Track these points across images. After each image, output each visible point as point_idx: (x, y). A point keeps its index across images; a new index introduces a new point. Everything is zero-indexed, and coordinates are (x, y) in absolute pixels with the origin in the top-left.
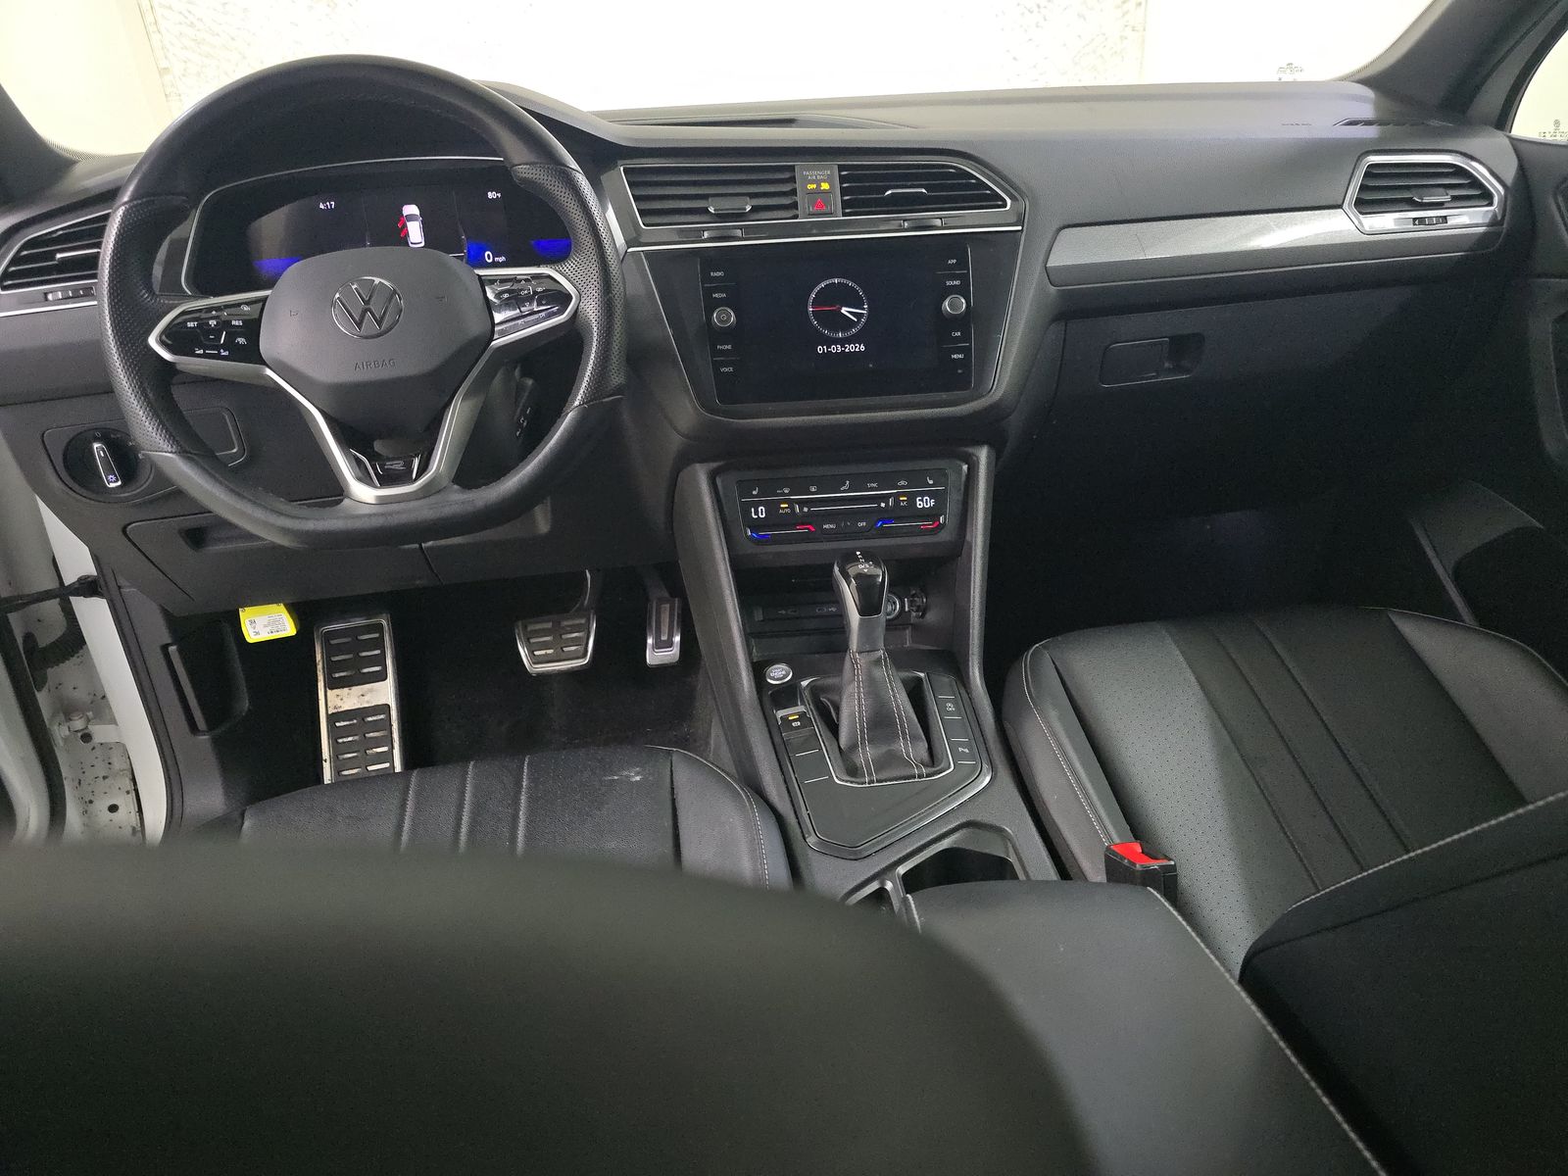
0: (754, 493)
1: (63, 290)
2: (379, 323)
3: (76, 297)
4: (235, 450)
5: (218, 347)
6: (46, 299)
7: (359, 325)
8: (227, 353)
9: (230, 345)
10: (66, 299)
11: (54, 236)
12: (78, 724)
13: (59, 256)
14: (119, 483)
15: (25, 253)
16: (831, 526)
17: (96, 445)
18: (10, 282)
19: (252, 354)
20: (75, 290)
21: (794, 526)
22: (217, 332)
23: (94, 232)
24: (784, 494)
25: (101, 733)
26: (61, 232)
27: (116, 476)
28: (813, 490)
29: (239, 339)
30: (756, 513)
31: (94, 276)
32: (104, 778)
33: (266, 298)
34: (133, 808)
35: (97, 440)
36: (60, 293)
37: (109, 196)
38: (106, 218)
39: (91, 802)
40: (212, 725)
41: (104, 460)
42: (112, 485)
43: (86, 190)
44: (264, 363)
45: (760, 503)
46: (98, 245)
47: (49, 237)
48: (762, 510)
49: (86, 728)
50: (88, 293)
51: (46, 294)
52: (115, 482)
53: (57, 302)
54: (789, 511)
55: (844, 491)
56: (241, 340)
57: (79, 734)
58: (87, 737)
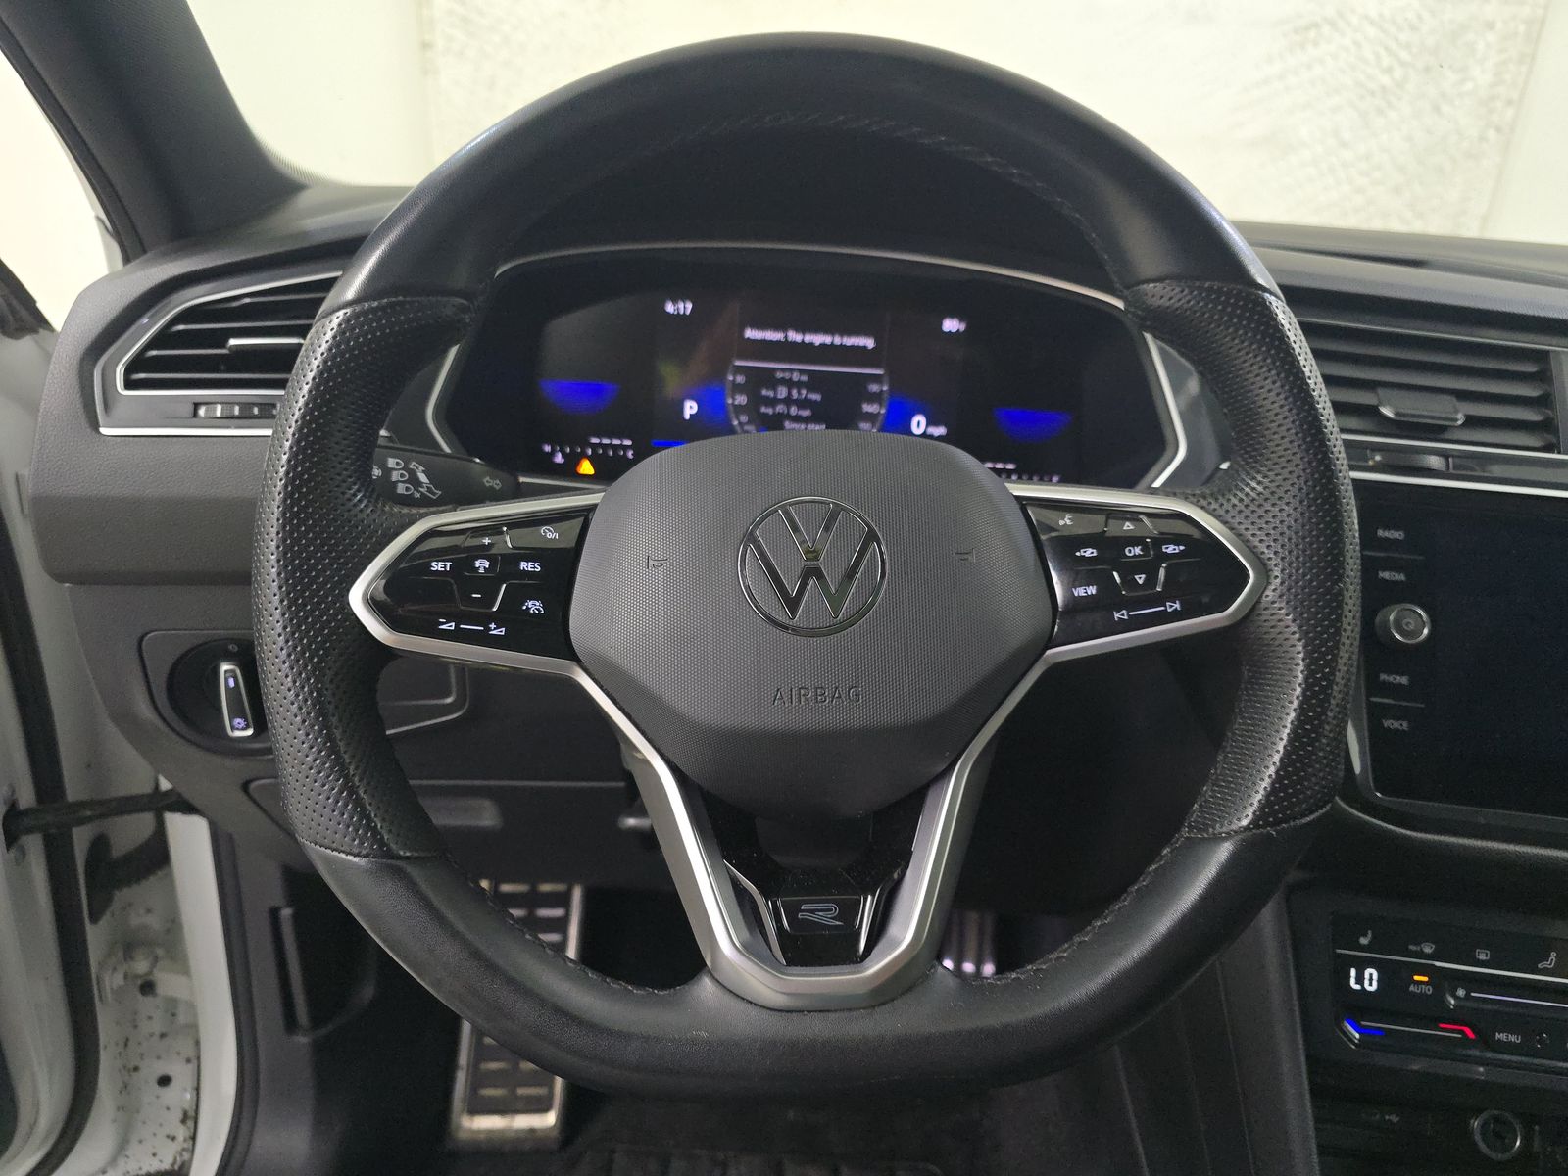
0: (1364, 941)
1: (227, 403)
2: (836, 602)
3: (246, 417)
4: (449, 700)
5: (485, 619)
6: (195, 414)
7: (793, 603)
8: (501, 631)
9: (512, 614)
10: (228, 419)
11: (235, 304)
12: (141, 966)
13: (233, 342)
14: (250, 732)
15: (181, 327)
16: (1513, 1038)
17: (225, 667)
18: (142, 376)
19: (554, 636)
20: (246, 406)
21: (1433, 1021)
22: (488, 585)
23: (301, 309)
24: (1421, 955)
25: (169, 983)
26: (247, 300)
27: (246, 720)
28: (1482, 957)
29: (530, 603)
30: (1360, 980)
31: (281, 384)
32: (163, 1035)
33: (592, 508)
34: (190, 1083)
35: (229, 657)
36: (219, 408)
37: (344, 249)
38: (328, 285)
39: (136, 1069)
40: (316, 1021)
41: (233, 693)
42: (238, 734)
43: (305, 234)
44: (572, 655)
45: (1372, 963)
46: (302, 332)
47: (222, 306)
48: (1372, 979)
49: (150, 973)
50: (266, 412)
51: (197, 405)
52: (243, 729)
53: (212, 422)
54: (1429, 990)
55: (1544, 972)
56: (534, 606)
57: (139, 982)
58: (148, 987)
